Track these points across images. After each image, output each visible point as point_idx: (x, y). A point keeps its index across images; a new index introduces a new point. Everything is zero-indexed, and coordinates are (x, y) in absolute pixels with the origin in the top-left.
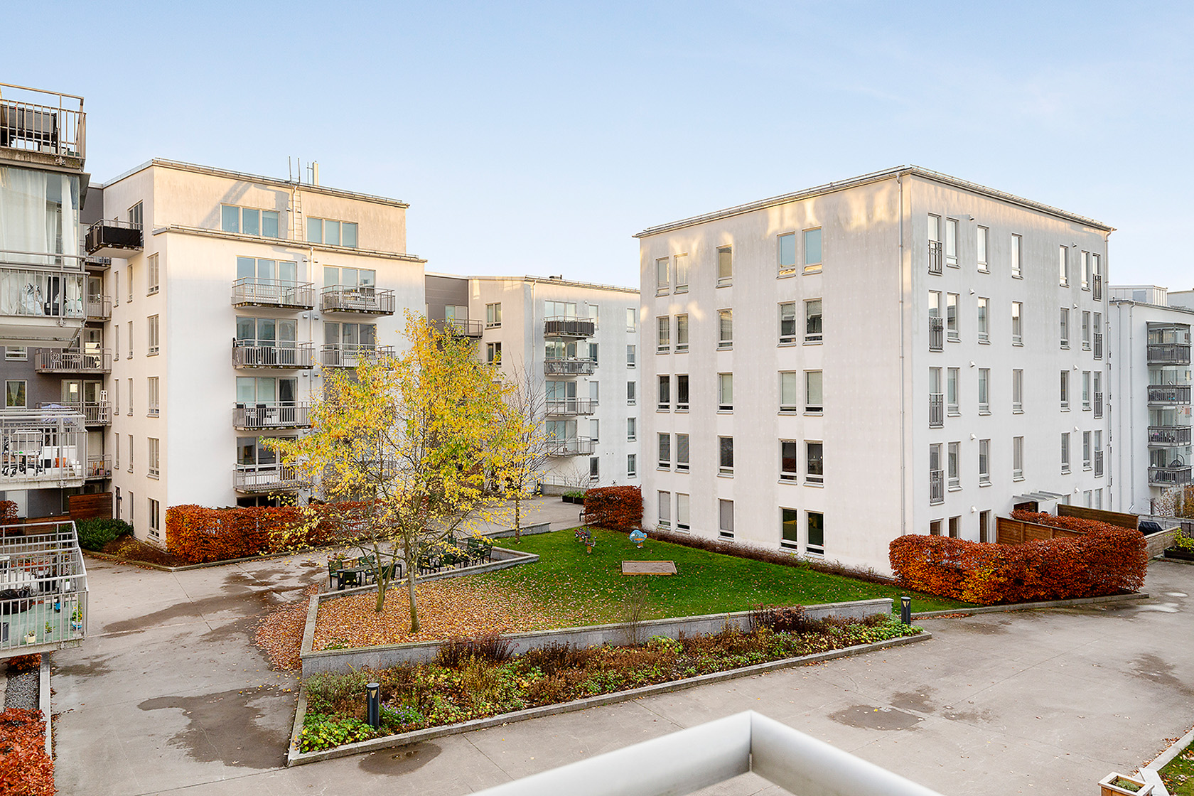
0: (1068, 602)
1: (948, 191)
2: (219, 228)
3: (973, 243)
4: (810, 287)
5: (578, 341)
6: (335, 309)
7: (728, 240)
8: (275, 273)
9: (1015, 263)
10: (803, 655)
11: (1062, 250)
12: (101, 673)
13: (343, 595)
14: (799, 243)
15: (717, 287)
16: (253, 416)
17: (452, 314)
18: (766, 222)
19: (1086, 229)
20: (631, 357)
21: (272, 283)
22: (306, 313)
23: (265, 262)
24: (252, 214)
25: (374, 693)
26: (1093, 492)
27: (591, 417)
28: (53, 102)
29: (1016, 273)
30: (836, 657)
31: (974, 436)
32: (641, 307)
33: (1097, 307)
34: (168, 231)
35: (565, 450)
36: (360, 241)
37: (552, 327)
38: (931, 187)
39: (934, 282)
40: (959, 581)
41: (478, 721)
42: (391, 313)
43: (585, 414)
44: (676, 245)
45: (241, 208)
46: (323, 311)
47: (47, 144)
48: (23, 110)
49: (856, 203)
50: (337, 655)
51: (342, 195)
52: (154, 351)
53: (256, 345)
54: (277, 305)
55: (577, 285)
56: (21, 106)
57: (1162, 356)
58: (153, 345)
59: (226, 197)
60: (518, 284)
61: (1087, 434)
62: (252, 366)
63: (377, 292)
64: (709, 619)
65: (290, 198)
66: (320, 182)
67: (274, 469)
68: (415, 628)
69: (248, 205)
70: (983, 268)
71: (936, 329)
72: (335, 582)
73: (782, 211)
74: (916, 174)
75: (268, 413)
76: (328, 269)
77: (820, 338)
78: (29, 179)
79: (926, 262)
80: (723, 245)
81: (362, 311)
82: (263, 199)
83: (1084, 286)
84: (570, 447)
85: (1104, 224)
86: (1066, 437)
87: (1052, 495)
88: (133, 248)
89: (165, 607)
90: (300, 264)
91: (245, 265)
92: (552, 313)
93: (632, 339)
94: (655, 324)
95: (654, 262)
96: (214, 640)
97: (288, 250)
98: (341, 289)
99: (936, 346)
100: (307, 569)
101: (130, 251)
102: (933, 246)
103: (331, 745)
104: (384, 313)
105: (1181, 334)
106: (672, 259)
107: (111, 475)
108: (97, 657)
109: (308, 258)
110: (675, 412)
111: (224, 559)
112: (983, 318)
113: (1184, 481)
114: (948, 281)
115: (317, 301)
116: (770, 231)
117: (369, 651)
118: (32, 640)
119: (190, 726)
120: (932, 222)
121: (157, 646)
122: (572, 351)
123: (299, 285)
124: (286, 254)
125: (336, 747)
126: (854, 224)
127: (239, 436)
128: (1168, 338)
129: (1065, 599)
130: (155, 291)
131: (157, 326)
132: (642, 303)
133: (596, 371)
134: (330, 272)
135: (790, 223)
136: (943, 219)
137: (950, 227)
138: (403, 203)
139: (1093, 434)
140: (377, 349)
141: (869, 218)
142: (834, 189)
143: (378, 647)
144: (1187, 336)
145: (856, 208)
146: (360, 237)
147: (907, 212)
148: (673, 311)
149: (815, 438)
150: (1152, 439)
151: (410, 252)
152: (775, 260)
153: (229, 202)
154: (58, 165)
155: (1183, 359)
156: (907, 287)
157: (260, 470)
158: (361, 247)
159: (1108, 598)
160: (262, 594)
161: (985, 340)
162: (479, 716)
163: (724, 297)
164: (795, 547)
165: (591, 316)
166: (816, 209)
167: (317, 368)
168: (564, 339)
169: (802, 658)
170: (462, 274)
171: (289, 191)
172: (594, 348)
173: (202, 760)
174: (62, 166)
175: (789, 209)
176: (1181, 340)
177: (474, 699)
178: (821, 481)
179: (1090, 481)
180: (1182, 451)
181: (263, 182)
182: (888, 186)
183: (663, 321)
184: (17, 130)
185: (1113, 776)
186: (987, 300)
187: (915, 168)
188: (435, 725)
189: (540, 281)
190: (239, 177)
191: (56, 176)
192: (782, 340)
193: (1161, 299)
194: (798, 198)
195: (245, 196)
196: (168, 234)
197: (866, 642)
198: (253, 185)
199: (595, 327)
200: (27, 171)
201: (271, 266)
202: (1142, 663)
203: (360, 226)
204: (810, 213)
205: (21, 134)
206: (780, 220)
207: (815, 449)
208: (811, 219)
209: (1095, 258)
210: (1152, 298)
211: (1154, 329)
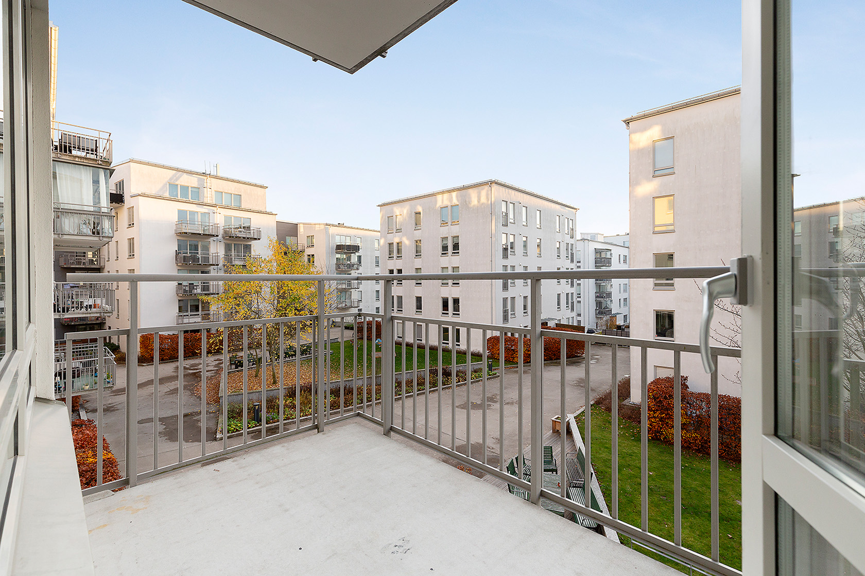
0: (556, 361)
1: (510, 191)
2: (167, 195)
3: (521, 213)
4: (454, 230)
5: (352, 254)
6: (230, 237)
7: (420, 209)
8: (199, 218)
9: (538, 222)
10: (448, 385)
11: (558, 217)
12: (114, 410)
13: (238, 371)
14: (450, 211)
15: (415, 230)
16: (187, 289)
17: (290, 240)
18: (436, 201)
19: (567, 208)
20: (377, 262)
21: (196, 223)
22: (215, 238)
23: (193, 213)
24: (185, 189)
25: (257, 407)
26: (570, 318)
27: (358, 290)
28: (96, 134)
29: (539, 226)
30: (461, 385)
31: (521, 294)
32: (381, 239)
33: (572, 241)
34: (139, 195)
35: (346, 305)
36: (242, 204)
37: (339, 247)
38: (503, 189)
39: (505, 229)
40: (513, 354)
41: (306, 417)
42: (259, 239)
43: (355, 288)
44: (397, 210)
45: (179, 186)
46: (223, 237)
47: (93, 154)
48: (80, 137)
49: (473, 193)
50: (237, 395)
51: (233, 181)
52: (132, 256)
53: (188, 253)
54: (200, 234)
55: (351, 228)
56: (79, 135)
57: (601, 262)
58: (130, 253)
59: (171, 179)
60: (322, 227)
61: (567, 294)
62: (186, 264)
63: (251, 228)
64: (409, 372)
65: (205, 181)
66: (220, 174)
67: (199, 315)
68: (275, 382)
69: (183, 184)
70: (525, 224)
71: (506, 249)
72: (233, 366)
73: (443, 196)
74: (496, 183)
75: (195, 287)
76: (226, 217)
77: (458, 253)
78: (83, 170)
79: (501, 221)
80: (417, 211)
81: (244, 238)
82: (191, 181)
83: (567, 232)
84: (348, 305)
85: (575, 207)
86: (559, 295)
87: (553, 319)
88: (118, 203)
89: (143, 381)
90: (211, 214)
91: (181, 213)
92: (339, 241)
93: (377, 254)
94: (387, 246)
95: (387, 218)
96: (172, 394)
97: (205, 207)
98: (233, 227)
99: (505, 256)
100: (217, 362)
101: (117, 205)
102: (504, 214)
103: (237, 430)
104: (256, 239)
105: (609, 253)
106: (395, 216)
107: (105, 320)
108: (110, 404)
109: (216, 211)
110: (396, 286)
111: (172, 359)
112: (525, 246)
113: (609, 315)
114: (511, 229)
115: (221, 233)
116: (438, 206)
117: (253, 393)
118: (87, 388)
119: (165, 429)
120: (504, 204)
121: (142, 398)
122: (349, 259)
123: (211, 224)
124: (204, 209)
125: (239, 431)
126: (473, 204)
127: (180, 299)
128: (603, 255)
129: (555, 360)
130: (132, 226)
131: (133, 244)
132: (381, 238)
133: (360, 268)
134: (227, 218)
135: (446, 203)
136: (508, 203)
137: (511, 206)
138: (265, 186)
139: (570, 294)
140: (252, 256)
141: (479, 202)
142: (465, 188)
143: (257, 390)
144: (611, 254)
145: (474, 197)
146: (242, 201)
147: (493, 199)
148: (396, 240)
149: (456, 296)
150: (597, 297)
151: (268, 210)
152: (439, 218)
153: (172, 182)
154: (98, 164)
155: (608, 263)
156: (493, 232)
157: (191, 315)
158: (243, 207)
159: (571, 359)
160: (195, 373)
161: (526, 254)
162: (306, 415)
163: (418, 235)
164: (448, 344)
165: (358, 242)
166: (457, 196)
167: (221, 265)
168: (345, 253)
169: (447, 386)
170: (295, 222)
171: (205, 178)
172: (359, 257)
173: (173, 441)
174: (101, 165)
175: (446, 196)
176: (609, 256)
177: (303, 409)
178: (459, 314)
179: (569, 314)
180: (609, 302)
181: (191, 173)
182: (486, 188)
183: (391, 244)
184: (77, 147)
185: (557, 416)
186: (527, 237)
187: (496, 181)
188: (286, 420)
189: (333, 225)
190: (177, 170)
191: (97, 169)
192: (442, 254)
193: (601, 239)
194: (449, 191)
195: (181, 179)
196: (139, 197)
197: (474, 379)
198: (185, 174)
199: (360, 248)
200: (82, 166)
201: (196, 214)
202: (578, 381)
203: (242, 196)
204: (455, 198)
205: (79, 148)
206: (442, 201)
207: (456, 301)
208: (455, 201)
209: (571, 221)
210: (597, 238)
211: (598, 251)
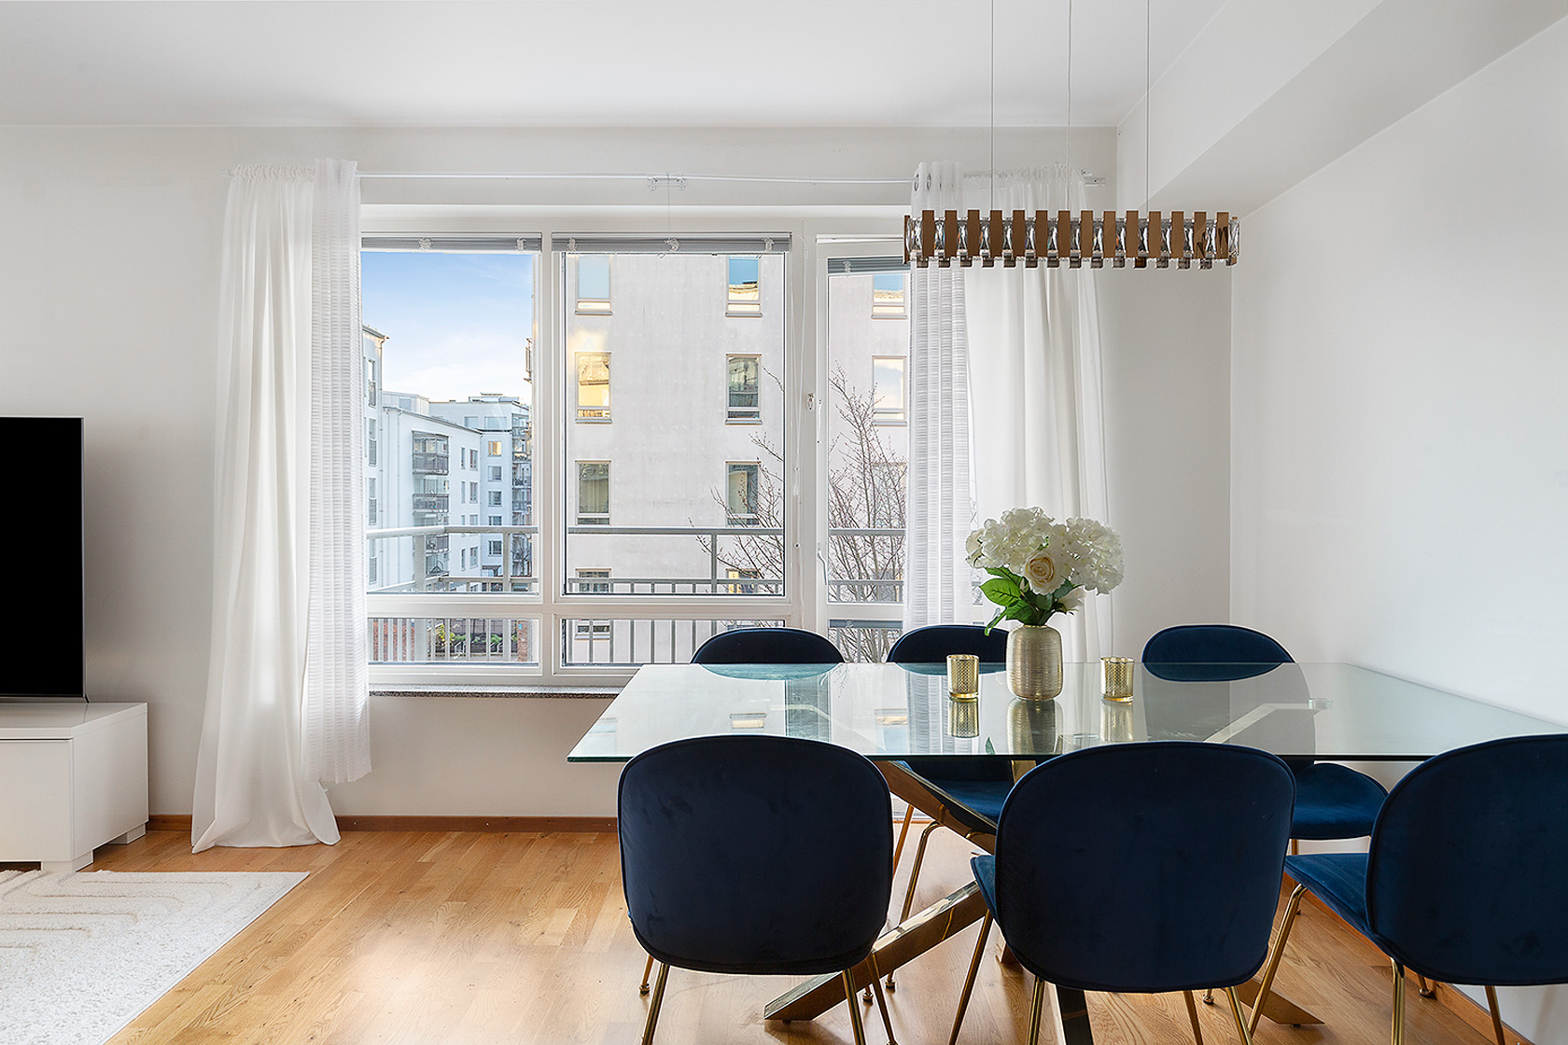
33: (372, 413)
57: (425, 465)
85: (380, 332)
105: (441, 445)
128: (431, 449)
144: (446, 447)
155: (442, 468)
176: (441, 452)
180: (441, 558)
193: (422, 408)
209: (370, 364)
210: (416, 407)
211: (419, 439)
